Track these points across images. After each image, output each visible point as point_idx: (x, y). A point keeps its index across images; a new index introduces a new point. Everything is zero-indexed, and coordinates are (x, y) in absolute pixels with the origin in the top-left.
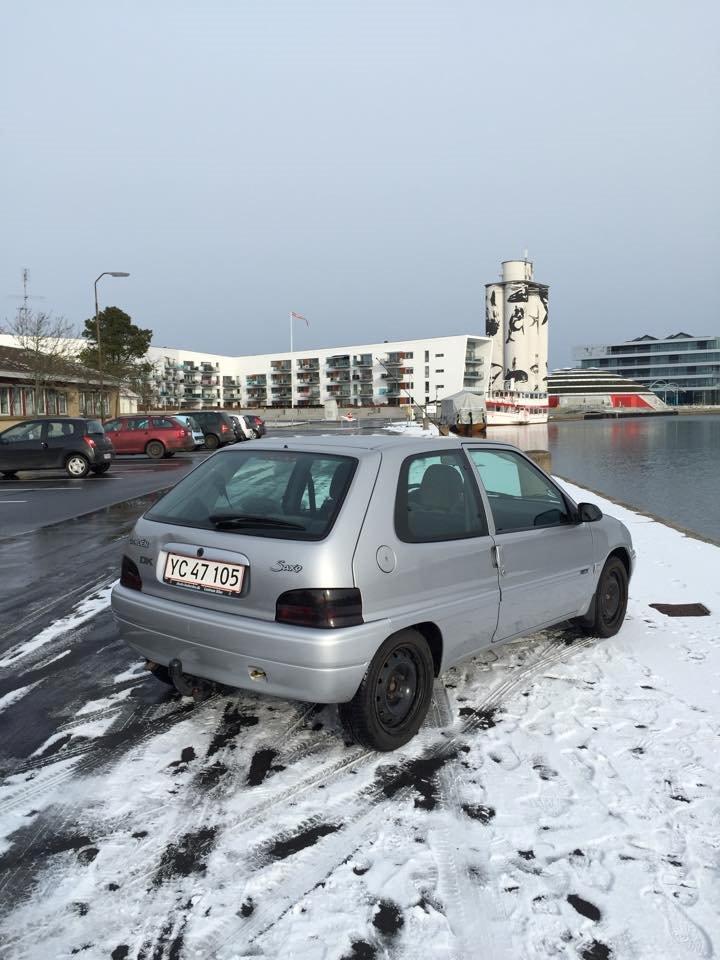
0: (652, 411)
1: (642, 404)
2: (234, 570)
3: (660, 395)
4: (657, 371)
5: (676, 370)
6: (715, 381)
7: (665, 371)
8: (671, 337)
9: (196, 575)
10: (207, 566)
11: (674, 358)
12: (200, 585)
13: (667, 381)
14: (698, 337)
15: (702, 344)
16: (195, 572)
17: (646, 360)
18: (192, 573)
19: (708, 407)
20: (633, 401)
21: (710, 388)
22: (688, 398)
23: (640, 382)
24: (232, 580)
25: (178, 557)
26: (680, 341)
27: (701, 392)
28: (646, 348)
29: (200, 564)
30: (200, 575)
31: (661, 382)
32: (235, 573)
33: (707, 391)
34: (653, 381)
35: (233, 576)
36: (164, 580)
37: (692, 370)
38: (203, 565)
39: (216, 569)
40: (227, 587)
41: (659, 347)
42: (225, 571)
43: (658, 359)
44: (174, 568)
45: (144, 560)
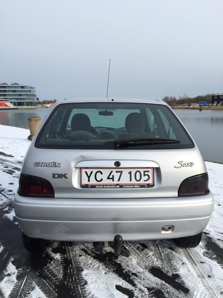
0: (10, 108)
1: (6, 105)
2: (144, 172)
3: (11, 103)
4: (9, 95)
5: (15, 95)
6: (27, 99)
7: (12, 95)
8: (12, 84)
9: (113, 178)
10: (121, 172)
11: (14, 91)
12: (118, 184)
13: (13, 98)
14: (21, 84)
15: (22, 87)
16: (111, 177)
17: (5, 91)
18: (108, 178)
19: (27, 107)
20: (3, 105)
21: (26, 101)
22: (20, 104)
23: (5, 98)
24: (145, 178)
26: (15, 85)
27: (24, 102)
28: (5, 87)
29: (114, 172)
30: (116, 178)
31: (11, 99)
32: (146, 173)
33: (25, 102)
34: (8, 98)
35: (145, 175)
36: (82, 186)
37: (20, 95)
38: (117, 172)
39: (130, 173)
40: (142, 182)
41: (9, 87)
42: (138, 173)
43: (9, 91)
44: (89, 177)
45: (56, 176)
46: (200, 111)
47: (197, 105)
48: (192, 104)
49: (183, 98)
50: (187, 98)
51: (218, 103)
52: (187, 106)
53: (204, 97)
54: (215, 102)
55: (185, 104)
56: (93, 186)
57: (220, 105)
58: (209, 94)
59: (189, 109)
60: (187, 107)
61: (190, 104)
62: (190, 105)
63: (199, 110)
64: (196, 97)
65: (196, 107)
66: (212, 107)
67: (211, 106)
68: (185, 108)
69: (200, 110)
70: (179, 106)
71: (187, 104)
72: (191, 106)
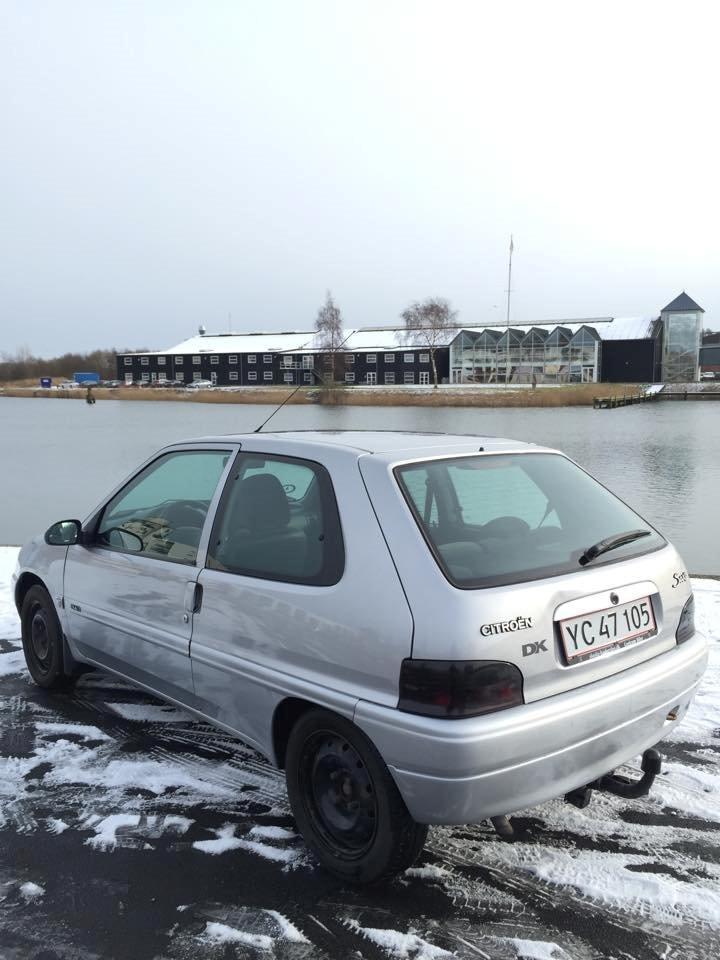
2: (641, 606)
9: (607, 632)
10: (615, 615)
12: (617, 642)
16: (604, 630)
18: (601, 633)
24: (644, 618)
25: (576, 622)
29: (606, 618)
30: (611, 632)
32: (644, 609)
35: (643, 613)
36: (569, 662)
38: (610, 616)
39: (626, 614)
40: (642, 628)
42: (635, 610)
44: (574, 638)
45: (529, 650)
46: (89, 402)
47: (73, 386)
48: (54, 380)
49: (16, 361)
50: (31, 359)
51: (137, 378)
52: (40, 388)
53: (88, 358)
54: (127, 375)
55: (28, 381)
56: (586, 657)
57: (146, 386)
58: (103, 348)
59: (47, 395)
60: (39, 391)
61: (50, 380)
62: (48, 385)
63: (85, 401)
64: (58, 357)
65: (69, 389)
66: (122, 390)
67: (116, 387)
68: (35, 395)
69: (90, 400)
70: (13, 388)
71: (39, 381)
72: (54, 388)
